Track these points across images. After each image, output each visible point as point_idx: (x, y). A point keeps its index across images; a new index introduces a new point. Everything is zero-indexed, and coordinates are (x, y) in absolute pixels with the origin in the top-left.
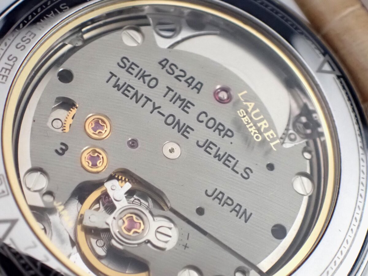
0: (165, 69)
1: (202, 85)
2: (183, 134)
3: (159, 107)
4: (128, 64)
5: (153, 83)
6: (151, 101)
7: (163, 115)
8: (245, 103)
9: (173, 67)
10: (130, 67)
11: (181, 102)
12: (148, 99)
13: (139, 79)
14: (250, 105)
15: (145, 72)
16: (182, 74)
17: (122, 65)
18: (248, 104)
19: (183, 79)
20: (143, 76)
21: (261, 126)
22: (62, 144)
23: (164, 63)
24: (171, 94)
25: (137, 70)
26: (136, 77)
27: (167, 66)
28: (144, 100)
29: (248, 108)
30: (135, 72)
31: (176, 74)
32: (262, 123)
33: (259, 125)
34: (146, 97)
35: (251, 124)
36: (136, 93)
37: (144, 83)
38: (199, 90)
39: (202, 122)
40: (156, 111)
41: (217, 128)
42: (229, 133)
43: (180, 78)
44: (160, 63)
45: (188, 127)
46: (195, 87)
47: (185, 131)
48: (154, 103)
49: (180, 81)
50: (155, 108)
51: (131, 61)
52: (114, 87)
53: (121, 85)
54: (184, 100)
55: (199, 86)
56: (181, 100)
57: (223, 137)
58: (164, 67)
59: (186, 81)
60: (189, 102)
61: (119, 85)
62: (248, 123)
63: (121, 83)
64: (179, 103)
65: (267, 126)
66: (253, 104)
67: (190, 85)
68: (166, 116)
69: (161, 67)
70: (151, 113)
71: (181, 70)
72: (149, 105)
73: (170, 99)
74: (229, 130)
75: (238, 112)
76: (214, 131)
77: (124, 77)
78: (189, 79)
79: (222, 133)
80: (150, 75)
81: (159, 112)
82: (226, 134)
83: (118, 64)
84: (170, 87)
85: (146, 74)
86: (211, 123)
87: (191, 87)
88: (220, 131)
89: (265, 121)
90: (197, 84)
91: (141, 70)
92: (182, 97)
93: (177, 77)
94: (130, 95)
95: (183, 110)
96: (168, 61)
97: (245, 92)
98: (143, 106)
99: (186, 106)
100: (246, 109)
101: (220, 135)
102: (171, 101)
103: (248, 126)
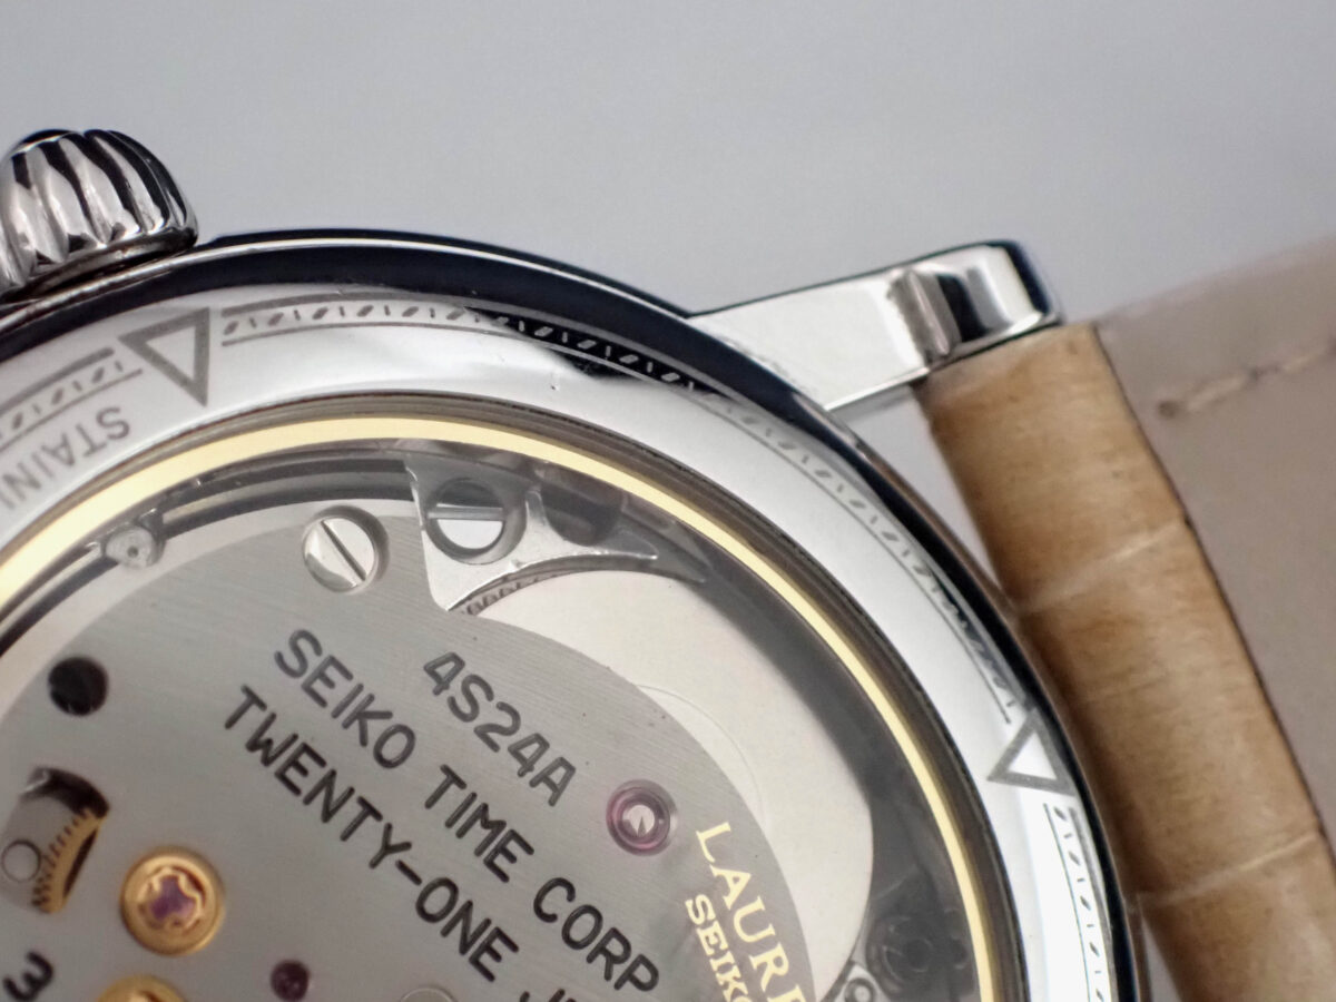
0: (445, 695)
1: (571, 769)
2: (475, 962)
3: (406, 846)
4: (314, 662)
6: (378, 816)
7: (416, 879)
8: (716, 872)
9: (476, 690)
10: (320, 675)
11: (487, 832)
12: (369, 810)
13: (346, 725)
14: (736, 880)
15: (371, 698)
16: (505, 720)
17: (293, 662)
18: (728, 875)
19: (504, 742)
20: (362, 716)
21: (762, 967)
22: (36, 958)
23: (443, 671)
24: (454, 796)
25: (343, 688)
26: (336, 714)
27: (456, 686)
28: (352, 809)
29: (726, 891)
30: (334, 697)
31: (480, 721)
32: (767, 957)
33: (755, 961)
34: (362, 802)
35: (729, 958)
36: (328, 781)
37: (364, 742)
38: (557, 790)
39: (551, 918)
40: (390, 860)
41: (601, 949)
42: (643, 974)
43: (494, 736)
44: (431, 670)
45: (499, 934)
46: (544, 778)
47: (487, 948)
48: (389, 828)
49: (494, 746)
50: (388, 849)
51: (326, 652)
52: (253, 746)
53: (276, 744)
54: (501, 825)
55: (558, 775)
56: (486, 824)
57: (618, 986)
58: (442, 684)
59: (515, 751)
60: (514, 835)
61: (269, 742)
62: (719, 954)
63: (277, 734)
64: (478, 833)
65: (783, 970)
66: (745, 877)
67: (527, 765)
68: (426, 881)
69: (433, 684)
70: (374, 864)
71: (503, 707)
72: (371, 831)
73: (447, 815)
74: (642, 960)
75: (689, 904)
76: (590, 959)
77: (295, 714)
78: (527, 742)
79: (618, 970)
80: (387, 715)
81: (402, 867)
82: (629, 976)
83: (280, 658)
84: (454, 768)
85: (372, 707)
86: (583, 927)
87: (530, 776)
88: (612, 960)
89: (779, 951)
90: (552, 768)
91: (360, 688)
92: (493, 815)
93: (483, 733)
94: (307, 785)
95: (490, 864)
96: (460, 663)
97: (725, 827)
98: (345, 836)
99: (502, 850)
100: (716, 888)
101: (608, 977)
102: (449, 824)
103: (715, 964)
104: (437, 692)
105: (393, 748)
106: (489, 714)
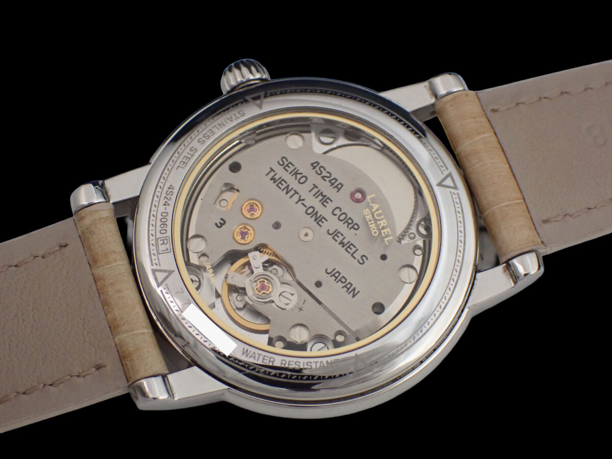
0: (315, 170)
1: (342, 185)
2: (318, 223)
3: (303, 200)
4: (286, 163)
5: (303, 180)
6: (298, 194)
7: (306, 206)
8: (371, 204)
9: (322, 169)
10: (287, 165)
11: (322, 198)
12: (296, 192)
13: (292, 175)
14: (376, 206)
15: (298, 170)
16: (328, 175)
17: (281, 163)
18: (374, 205)
19: (328, 179)
20: (296, 174)
21: (380, 224)
22: (222, 219)
23: (315, 165)
24: (315, 190)
25: (292, 168)
26: (290, 173)
27: (317, 168)
28: (292, 192)
29: (373, 208)
30: (290, 170)
31: (322, 175)
32: (382, 222)
33: (379, 223)
34: (295, 191)
35: (373, 222)
36: (288, 187)
37: (296, 179)
38: (339, 189)
39: (336, 215)
40: (300, 202)
41: (347, 222)
42: (356, 227)
43: (325, 178)
44: (312, 164)
45: (323, 218)
46: (336, 187)
47: (321, 220)
48: (300, 197)
49: (325, 180)
50: (300, 200)
51: (289, 160)
52: (271, 179)
53: (277, 179)
54: (325, 196)
55: (339, 186)
56: (322, 196)
57: (350, 229)
58: (314, 168)
59: (330, 181)
60: (328, 198)
61: (275, 178)
62: (370, 221)
63: (277, 177)
64: (320, 197)
65: (385, 225)
66: (378, 206)
67: (333, 184)
68: (308, 207)
69: (312, 167)
70: (297, 203)
71: (328, 172)
72: (297, 197)
73: (313, 194)
74: (356, 224)
75: (364, 211)
76: (344, 223)
77: (281, 173)
78: (333, 179)
79: (350, 226)
80: (301, 174)
81: (303, 204)
82: (353, 227)
83: (278, 162)
84: (316, 184)
85: (299, 172)
86: (343, 217)
87: (333, 186)
88: (349, 224)
89: (385, 221)
90: (338, 185)
91: (296, 168)
92: (324, 194)
93: (323, 177)
94: (282, 187)
95: (322, 204)
96: (319, 164)
97: (374, 195)
98: (291, 197)
99: (325, 201)
100: (371, 208)
101: (348, 227)
102: (314, 195)
103: (369, 223)
104: (313, 169)
105: (302, 180)
106: (324, 174)
